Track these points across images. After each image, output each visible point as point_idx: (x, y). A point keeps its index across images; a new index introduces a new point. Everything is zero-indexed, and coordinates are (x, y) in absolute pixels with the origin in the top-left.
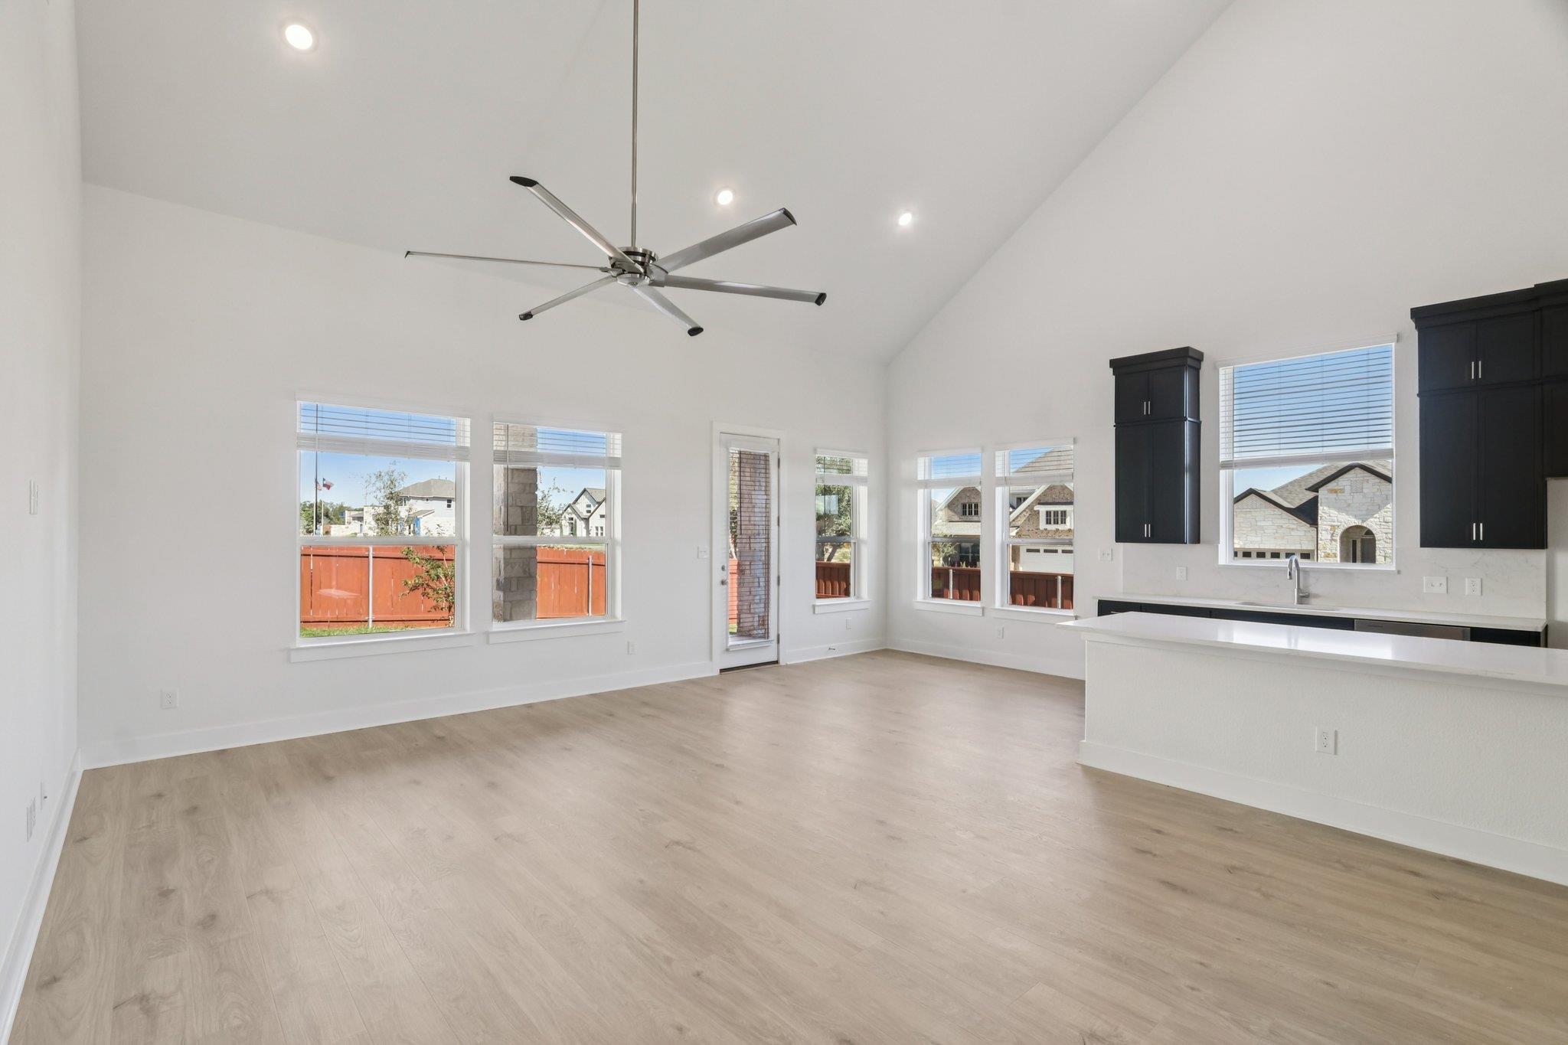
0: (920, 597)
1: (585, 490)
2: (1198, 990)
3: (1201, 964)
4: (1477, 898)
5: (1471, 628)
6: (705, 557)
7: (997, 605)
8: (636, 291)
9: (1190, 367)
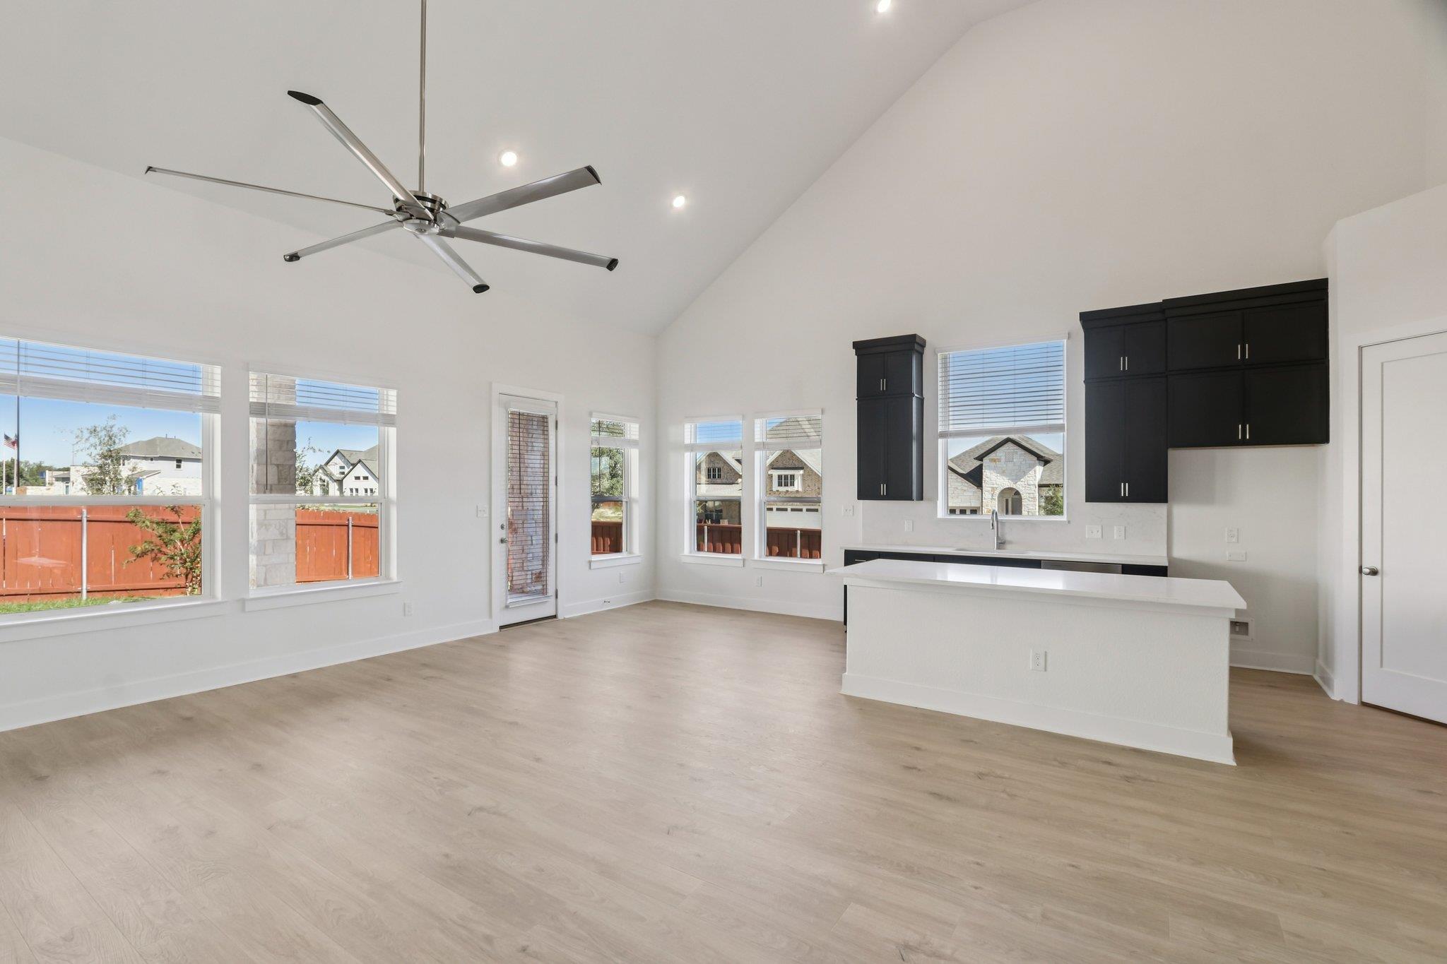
0: (686, 551)
1: (338, 452)
2: (980, 888)
3: (978, 864)
4: (1153, 778)
5: (1123, 565)
6: (485, 515)
7: (756, 557)
8: (424, 238)
9: (917, 351)
